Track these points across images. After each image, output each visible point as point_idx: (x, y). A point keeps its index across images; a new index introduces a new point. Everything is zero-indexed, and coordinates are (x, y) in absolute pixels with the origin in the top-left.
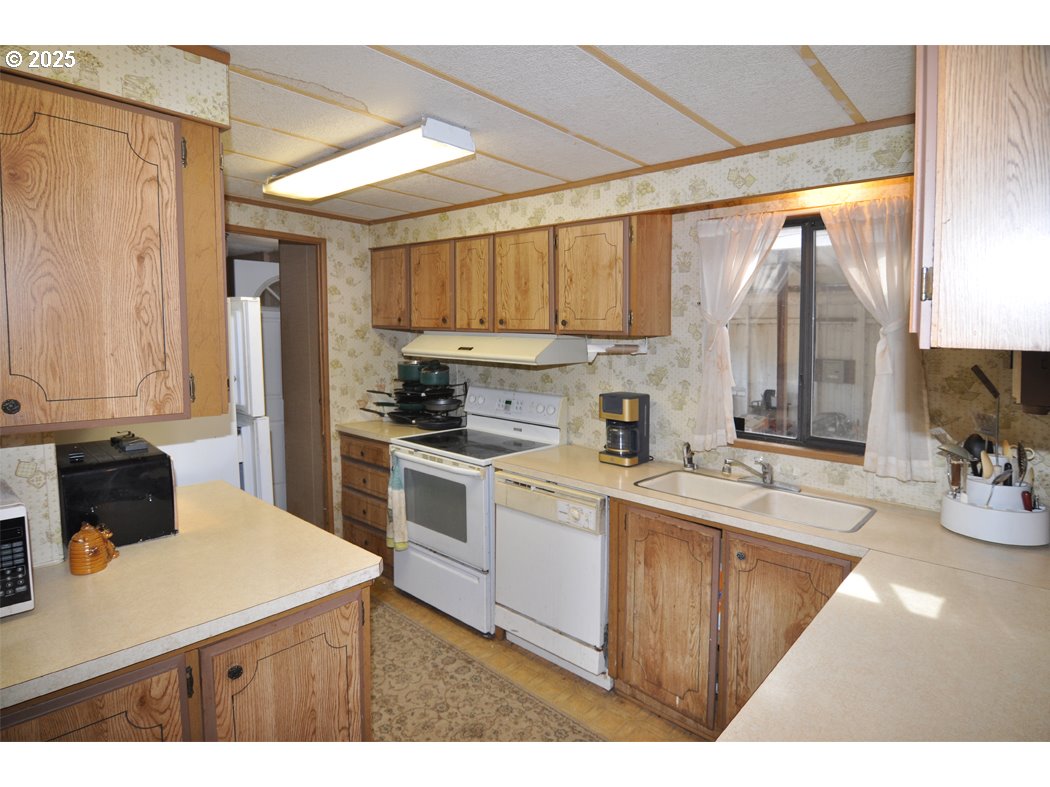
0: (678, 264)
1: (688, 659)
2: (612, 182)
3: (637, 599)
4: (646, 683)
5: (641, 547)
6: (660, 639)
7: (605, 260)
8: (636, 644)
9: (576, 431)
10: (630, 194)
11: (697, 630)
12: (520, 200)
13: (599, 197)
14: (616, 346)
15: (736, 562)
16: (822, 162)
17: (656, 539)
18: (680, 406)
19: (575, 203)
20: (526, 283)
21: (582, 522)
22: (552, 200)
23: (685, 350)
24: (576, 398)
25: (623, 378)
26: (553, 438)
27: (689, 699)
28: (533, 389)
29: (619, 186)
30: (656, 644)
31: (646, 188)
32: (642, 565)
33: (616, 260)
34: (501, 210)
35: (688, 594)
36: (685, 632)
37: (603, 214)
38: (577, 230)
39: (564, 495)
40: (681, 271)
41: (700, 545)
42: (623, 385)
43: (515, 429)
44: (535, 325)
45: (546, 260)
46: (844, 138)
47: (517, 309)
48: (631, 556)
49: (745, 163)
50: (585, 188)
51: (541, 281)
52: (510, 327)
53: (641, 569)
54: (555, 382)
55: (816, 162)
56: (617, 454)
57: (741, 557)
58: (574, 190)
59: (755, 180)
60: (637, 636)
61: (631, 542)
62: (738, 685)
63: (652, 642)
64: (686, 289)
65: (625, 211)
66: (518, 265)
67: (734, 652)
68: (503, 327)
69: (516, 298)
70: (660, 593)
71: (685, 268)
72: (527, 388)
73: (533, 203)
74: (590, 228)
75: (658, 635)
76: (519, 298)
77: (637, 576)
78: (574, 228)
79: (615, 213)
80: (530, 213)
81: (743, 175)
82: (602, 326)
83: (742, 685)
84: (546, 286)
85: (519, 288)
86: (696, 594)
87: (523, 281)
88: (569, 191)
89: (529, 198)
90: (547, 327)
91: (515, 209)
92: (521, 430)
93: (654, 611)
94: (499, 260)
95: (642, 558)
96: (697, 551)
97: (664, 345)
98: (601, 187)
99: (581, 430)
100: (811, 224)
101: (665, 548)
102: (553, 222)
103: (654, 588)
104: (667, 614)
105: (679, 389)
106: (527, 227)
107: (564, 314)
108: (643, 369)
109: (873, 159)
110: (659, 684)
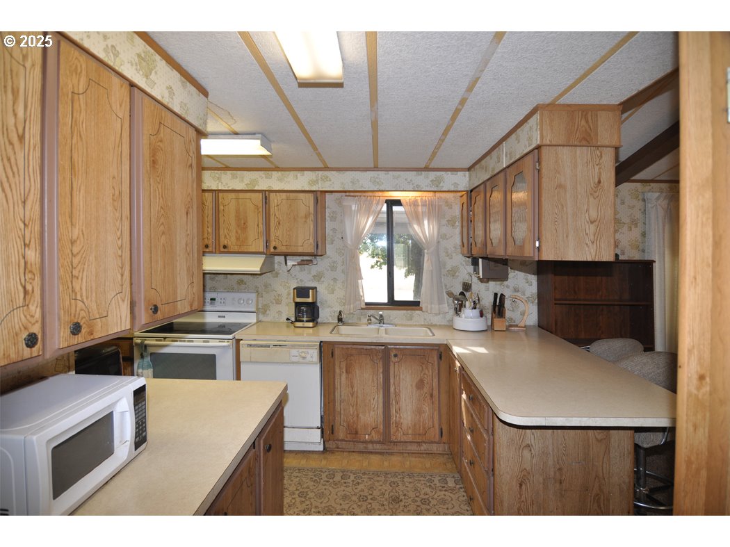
0: (329, 217)
1: (372, 413)
2: (306, 172)
3: (342, 392)
4: (348, 436)
5: (344, 364)
6: (356, 409)
7: (302, 213)
8: (342, 416)
9: (264, 313)
10: (317, 180)
11: (376, 397)
12: (239, 172)
13: (297, 178)
14: (302, 260)
15: (393, 359)
16: (411, 181)
17: (352, 358)
18: (333, 292)
19: (280, 180)
20: (244, 224)
21: (309, 358)
22: (264, 176)
23: (334, 262)
24: (264, 293)
25: (297, 279)
26: (252, 319)
27: (373, 433)
28: (230, 289)
29: (310, 175)
30: (354, 413)
31: (326, 179)
32: (345, 374)
33: (309, 214)
34: (223, 176)
35: (371, 381)
36: (370, 401)
37: (300, 189)
38: (284, 195)
39: (293, 347)
40: (331, 221)
41: (376, 355)
42: (298, 282)
43: (219, 317)
44: (252, 249)
45: (261, 210)
46: (420, 172)
47: (238, 239)
48: (337, 371)
49: (378, 175)
50: (288, 173)
51: (256, 223)
52: (232, 250)
53: (344, 375)
54: (248, 284)
55: (409, 180)
56: (303, 321)
57: (395, 356)
58: (280, 172)
59: (383, 183)
60: (342, 412)
61: (337, 363)
62: (396, 416)
63: (351, 412)
64: (334, 230)
65: (314, 188)
66: (238, 212)
67: (394, 402)
68: (226, 250)
69: (237, 232)
70: (355, 385)
71: (333, 219)
72: (225, 289)
73: (249, 176)
74: (292, 195)
75: (355, 407)
76: (239, 232)
77: (341, 380)
78: (281, 194)
79: (307, 189)
80: (247, 181)
81: (378, 180)
82: (300, 250)
83: (398, 416)
84: (260, 225)
85: (238, 226)
86: (375, 379)
87: (242, 222)
88: (276, 172)
89: (245, 172)
90: (261, 250)
91: (234, 177)
92: (224, 317)
93: (352, 396)
94: (221, 207)
95: (344, 371)
96: (375, 358)
97: (322, 260)
98: (299, 174)
99: (268, 312)
100: (392, 203)
101: (357, 361)
102: (265, 188)
103: (352, 383)
104: (360, 395)
105: (332, 283)
106: (244, 189)
107: (274, 243)
108: (310, 273)
109: (431, 183)
110: (356, 433)
